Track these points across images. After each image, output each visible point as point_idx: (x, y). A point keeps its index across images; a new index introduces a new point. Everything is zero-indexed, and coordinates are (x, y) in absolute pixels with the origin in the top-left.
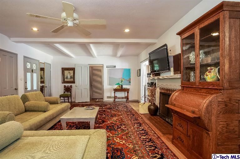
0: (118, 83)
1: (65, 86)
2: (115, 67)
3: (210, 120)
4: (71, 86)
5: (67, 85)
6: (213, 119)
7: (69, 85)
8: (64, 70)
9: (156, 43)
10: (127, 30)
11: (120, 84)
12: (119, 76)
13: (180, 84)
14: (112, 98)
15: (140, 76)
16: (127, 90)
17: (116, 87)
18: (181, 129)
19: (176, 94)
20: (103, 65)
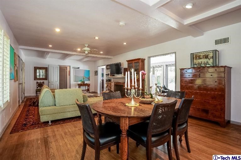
1: (37, 83)
2: (79, 68)
4: (43, 83)
5: (39, 81)
7: (42, 81)
8: (36, 69)
10: (102, 52)
11: (82, 81)
12: (81, 75)
15: (97, 75)
16: (88, 85)
17: (80, 83)
20: (70, 66)
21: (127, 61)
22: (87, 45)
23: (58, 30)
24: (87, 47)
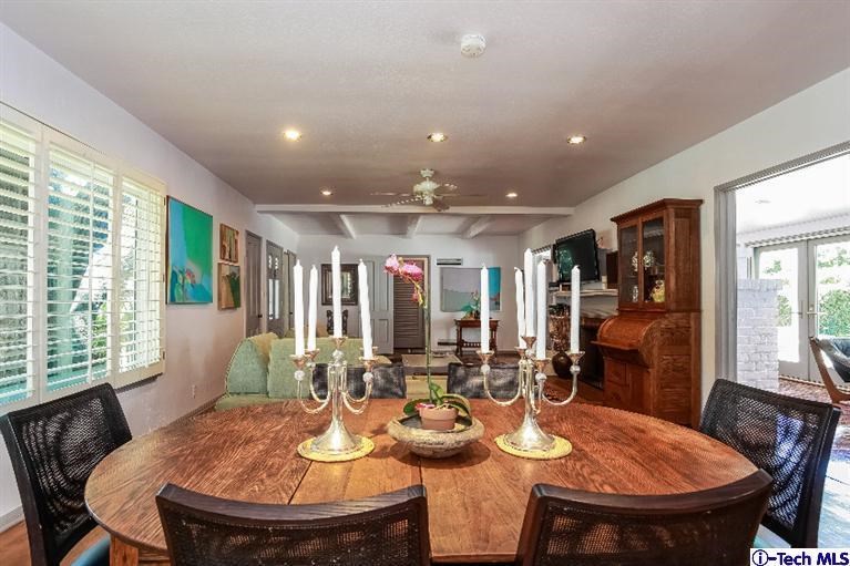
0: (466, 305)
1: (329, 313)
3: (650, 353)
4: (346, 314)
6: (655, 351)
8: (326, 269)
9: (569, 215)
10: (512, 195)
11: (472, 309)
13: (617, 307)
14: (454, 344)
17: (461, 315)
18: (617, 379)
19: (610, 323)
20: (428, 257)
21: (612, 220)
22: (426, 173)
23: (292, 135)
24: (431, 179)
